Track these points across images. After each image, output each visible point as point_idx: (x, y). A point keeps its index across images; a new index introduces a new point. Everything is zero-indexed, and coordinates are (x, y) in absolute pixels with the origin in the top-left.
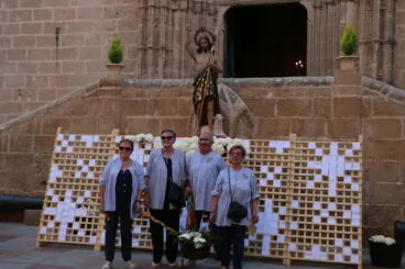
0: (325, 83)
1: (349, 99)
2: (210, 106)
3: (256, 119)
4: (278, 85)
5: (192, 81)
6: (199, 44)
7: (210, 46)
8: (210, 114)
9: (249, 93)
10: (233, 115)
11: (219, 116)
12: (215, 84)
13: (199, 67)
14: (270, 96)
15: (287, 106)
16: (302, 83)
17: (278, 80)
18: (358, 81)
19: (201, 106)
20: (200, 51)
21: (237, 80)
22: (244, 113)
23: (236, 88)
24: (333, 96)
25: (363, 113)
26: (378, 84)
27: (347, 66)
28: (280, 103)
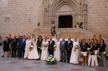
0: (74, 29)
1: (78, 32)
2: (54, 33)
3: (62, 35)
6: (52, 22)
8: (54, 34)
10: (58, 34)
11: (55, 35)
12: (55, 29)
14: (65, 31)
15: (67, 33)
16: (70, 29)
17: (66, 28)
20: (52, 24)
22: (60, 34)
24: (75, 31)
25: (80, 34)
28: (66, 33)
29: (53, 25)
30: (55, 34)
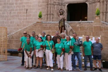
0: (91, 23)
1: (98, 27)
2: (63, 28)
3: (74, 31)
4: (80, 23)
5: (59, 22)
6: (60, 13)
7: (63, 13)
8: (63, 30)
9: (73, 25)
10: (69, 30)
11: (65, 31)
13: (60, 19)
14: (78, 26)
15: (82, 28)
16: (86, 23)
18: (100, 22)
19: (61, 28)
20: (60, 15)
21: (70, 22)
22: (71, 30)
23: (69, 24)
24: (94, 26)
25: (101, 30)
26: (105, 23)
27: (97, 18)
28: (80, 27)
29: (61, 17)
30: (65, 29)
